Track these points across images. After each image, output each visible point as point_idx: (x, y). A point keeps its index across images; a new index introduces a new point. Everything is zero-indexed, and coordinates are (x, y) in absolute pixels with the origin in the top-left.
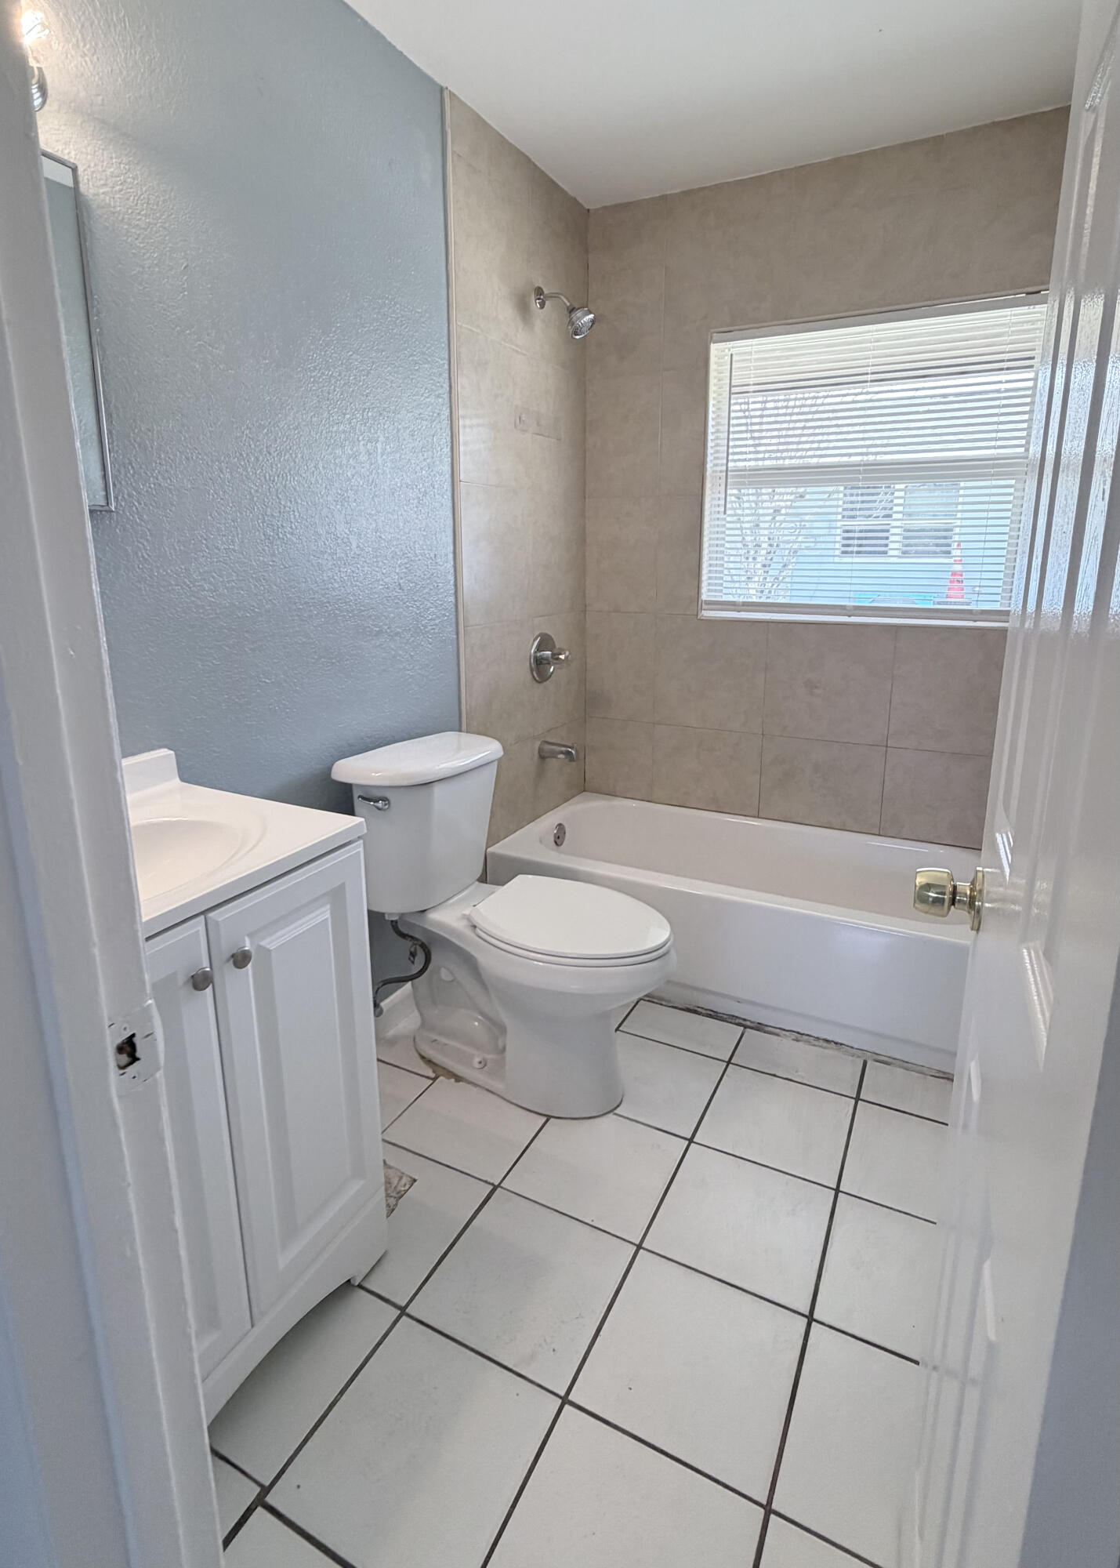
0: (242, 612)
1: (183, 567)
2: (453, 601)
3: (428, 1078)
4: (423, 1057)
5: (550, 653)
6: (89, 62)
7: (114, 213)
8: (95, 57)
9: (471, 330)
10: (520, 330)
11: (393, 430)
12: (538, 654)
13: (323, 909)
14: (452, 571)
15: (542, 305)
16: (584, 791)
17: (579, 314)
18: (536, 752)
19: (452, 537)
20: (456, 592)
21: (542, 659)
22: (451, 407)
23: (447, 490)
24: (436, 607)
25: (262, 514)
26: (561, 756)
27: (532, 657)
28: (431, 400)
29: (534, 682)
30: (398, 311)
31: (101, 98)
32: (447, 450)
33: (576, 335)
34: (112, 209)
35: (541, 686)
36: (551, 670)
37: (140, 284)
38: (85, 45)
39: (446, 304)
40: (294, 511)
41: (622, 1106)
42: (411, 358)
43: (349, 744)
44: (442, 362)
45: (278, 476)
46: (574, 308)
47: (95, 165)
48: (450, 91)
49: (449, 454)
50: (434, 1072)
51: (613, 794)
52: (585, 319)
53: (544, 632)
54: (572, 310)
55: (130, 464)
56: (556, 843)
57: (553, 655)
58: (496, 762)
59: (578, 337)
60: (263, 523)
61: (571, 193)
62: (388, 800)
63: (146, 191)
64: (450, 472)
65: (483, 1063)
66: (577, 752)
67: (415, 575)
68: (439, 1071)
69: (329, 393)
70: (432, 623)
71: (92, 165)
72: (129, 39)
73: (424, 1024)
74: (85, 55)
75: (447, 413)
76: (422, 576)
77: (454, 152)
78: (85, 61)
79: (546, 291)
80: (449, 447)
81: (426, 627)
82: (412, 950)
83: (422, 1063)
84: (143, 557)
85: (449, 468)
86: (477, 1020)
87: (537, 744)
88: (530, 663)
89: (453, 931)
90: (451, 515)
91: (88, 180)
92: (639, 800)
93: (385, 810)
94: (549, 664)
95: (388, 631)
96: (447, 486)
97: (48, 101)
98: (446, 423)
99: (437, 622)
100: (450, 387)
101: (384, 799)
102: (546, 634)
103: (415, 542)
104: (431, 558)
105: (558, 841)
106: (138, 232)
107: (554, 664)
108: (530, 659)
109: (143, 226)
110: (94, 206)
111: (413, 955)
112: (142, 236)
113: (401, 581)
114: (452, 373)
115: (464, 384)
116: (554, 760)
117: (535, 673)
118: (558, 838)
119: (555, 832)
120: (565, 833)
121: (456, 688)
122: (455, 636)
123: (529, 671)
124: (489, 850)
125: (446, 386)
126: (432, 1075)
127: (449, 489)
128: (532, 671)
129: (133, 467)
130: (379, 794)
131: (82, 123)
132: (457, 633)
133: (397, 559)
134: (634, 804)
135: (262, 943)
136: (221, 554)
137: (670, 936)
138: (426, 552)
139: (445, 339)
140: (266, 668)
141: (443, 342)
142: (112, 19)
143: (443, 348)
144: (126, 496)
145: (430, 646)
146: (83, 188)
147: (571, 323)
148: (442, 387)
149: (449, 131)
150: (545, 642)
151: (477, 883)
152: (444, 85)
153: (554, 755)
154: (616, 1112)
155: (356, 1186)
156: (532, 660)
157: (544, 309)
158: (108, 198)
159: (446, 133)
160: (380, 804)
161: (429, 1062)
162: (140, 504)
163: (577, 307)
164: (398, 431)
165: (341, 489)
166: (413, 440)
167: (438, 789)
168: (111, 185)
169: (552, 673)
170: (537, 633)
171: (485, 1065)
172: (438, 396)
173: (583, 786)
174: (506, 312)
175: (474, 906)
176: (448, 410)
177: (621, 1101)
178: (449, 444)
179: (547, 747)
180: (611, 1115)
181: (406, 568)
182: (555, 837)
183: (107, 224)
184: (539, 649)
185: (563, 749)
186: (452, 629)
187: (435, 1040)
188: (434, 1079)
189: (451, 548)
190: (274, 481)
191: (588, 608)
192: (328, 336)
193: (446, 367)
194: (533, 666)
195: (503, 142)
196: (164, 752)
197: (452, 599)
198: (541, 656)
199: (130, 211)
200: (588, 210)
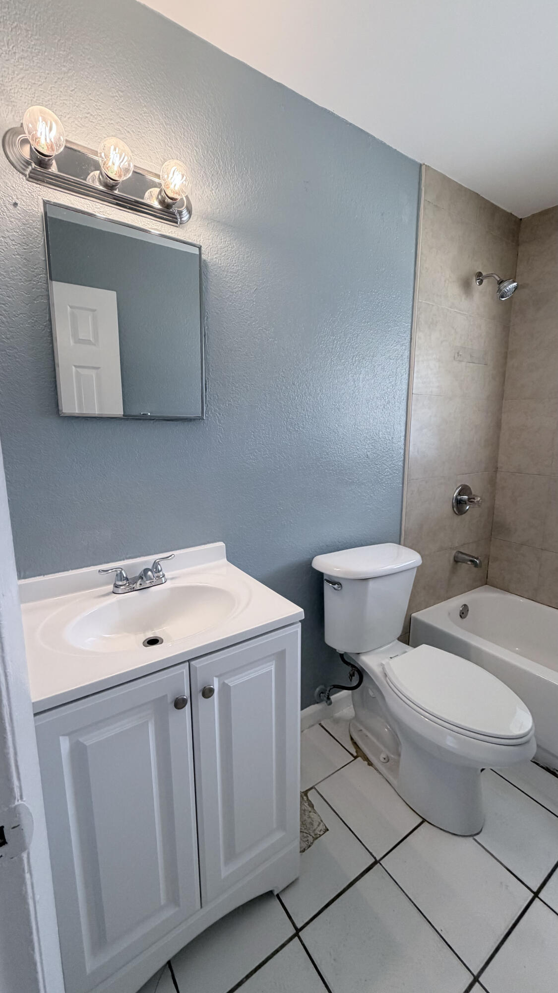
0: (270, 471)
1: (240, 447)
2: (402, 465)
3: (352, 755)
4: (352, 739)
5: (467, 497)
6: (214, 193)
7: (220, 267)
8: (217, 190)
9: (427, 303)
10: (463, 299)
11: (371, 366)
12: (459, 497)
13: (271, 663)
14: (403, 447)
15: (481, 283)
16: (486, 584)
17: (505, 284)
18: (452, 559)
19: (404, 427)
20: (404, 460)
21: (462, 500)
22: (410, 351)
23: (403, 399)
24: (390, 468)
25: (286, 418)
26: (469, 563)
27: (454, 499)
28: (398, 347)
29: (455, 514)
30: (380, 298)
31: (219, 210)
32: (406, 376)
33: (502, 298)
34: (219, 265)
35: (460, 517)
36: (467, 508)
37: (230, 302)
38: (213, 185)
39: (412, 290)
40: (305, 415)
41: (481, 834)
42: (386, 324)
43: (327, 545)
44: (407, 325)
45: (298, 397)
46: (502, 281)
47: (213, 244)
48: (426, 165)
49: (407, 378)
50: (357, 752)
51: (507, 590)
52: (509, 287)
53: (463, 483)
54: (500, 282)
55: (217, 394)
56: (461, 616)
57: (469, 499)
58: (416, 568)
59: (503, 299)
60: (286, 422)
61: (509, 211)
62: (341, 584)
63: (238, 253)
64: (406, 389)
65: (387, 759)
66: (480, 561)
67: (378, 450)
68: (359, 754)
69: (332, 349)
70: (387, 477)
71: (211, 244)
72: (236, 176)
73: (356, 717)
74: (213, 190)
75: (407, 353)
76: (383, 450)
77: (425, 200)
78: (212, 193)
79: (484, 274)
80: (407, 374)
81: (382, 480)
82: (351, 673)
83: (350, 742)
84: (219, 442)
85: (406, 387)
86: (387, 729)
87: (454, 552)
88: (453, 503)
89: (373, 672)
90: (405, 414)
91: (208, 253)
92: (526, 598)
93: (338, 590)
94: (466, 504)
95: (358, 482)
96: (404, 396)
97: (192, 216)
98: (406, 360)
99: (390, 477)
100: (411, 339)
101: (339, 584)
102: (467, 486)
103: (379, 431)
104: (389, 440)
105: (462, 615)
106: (232, 275)
107: (469, 504)
108: (453, 499)
109: (235, 272)
110: (210, 265)
111: (352, 675)
112: (234, 277)
113: (368, 453)
114: (413, 331)
115: (420, 337)
116: (464, 564)
117: (455, 509)
118: (463, 613)
119: (461, 609)
120: (468, 611)
121: (399, 517)
122: (401, 485)
123: (452, 507)
124: (413, 615)
125: (408, 338)
126: (355, 754)
127: (405, 399)
128: (453, 508)
129: (218, 396)
130: (336, 580)
131: (208, 224)
132: (403, 484)
133: (367, 441)
134: (522, 600)
135: (226, 682)
136: (261, 440)
137: (531, 730)
138: (387, 436)
139: (410, 312)
140: (281, 501)
141: (409, 314)
142: (228, 168)
143: (408, 317)
144: (213, 411)
145: (384, 491)
146: (203, 257)
147: (499, 290)
148: (405, 339)
149: (423, 189)
150: (464, 490)
151: (397, 641)
152: (421, 162)
153: (464, 561)
154: (475, 837)
155: (278, 835)
156: (454, 501)
157: (482, 285)
158: (217, 260)
159: (421, 190)
160: (336, 586)
161: (355, 743)
162: (220, 414)
163: (505, 280)
164: (374, 367)
165: (335, 402)
166: (384, 371)
167: (371, 584)
168: (220, 253)
169: (468, 509)
170: (459, 484)
171: (388, 761)
172: (402, 345)
173: (485, 581)
174: (454, 290)
175: (391, 658)
176: (409, 352)
177: (481, 830)
178: (407, 372)
179: (460, 555)
180: (471, 839)
181: (372, 445)
182: (460, 612)
183: (216, 273)
184: (459, 494)
185: (471, 558)
186: (400, 481)
187: (361, 730)
188: (355, 758)
189: (403, 433)
190: (295, 399)
191: (499, 470)
192: (335, 317)
193: (410, 327)
194: (454, 504)
195: (461, 187)
196: (221, 544)
197: (401, 464)
198: (460, 499)
199: (228, 265)
200: (521, 219)
